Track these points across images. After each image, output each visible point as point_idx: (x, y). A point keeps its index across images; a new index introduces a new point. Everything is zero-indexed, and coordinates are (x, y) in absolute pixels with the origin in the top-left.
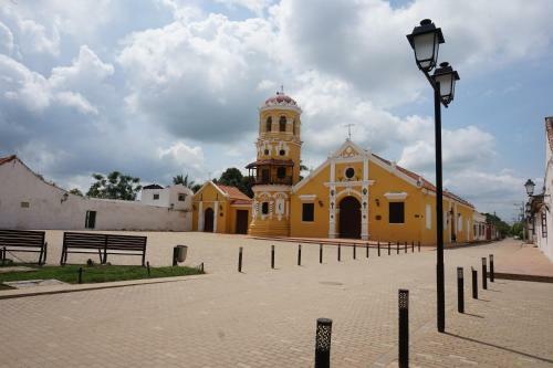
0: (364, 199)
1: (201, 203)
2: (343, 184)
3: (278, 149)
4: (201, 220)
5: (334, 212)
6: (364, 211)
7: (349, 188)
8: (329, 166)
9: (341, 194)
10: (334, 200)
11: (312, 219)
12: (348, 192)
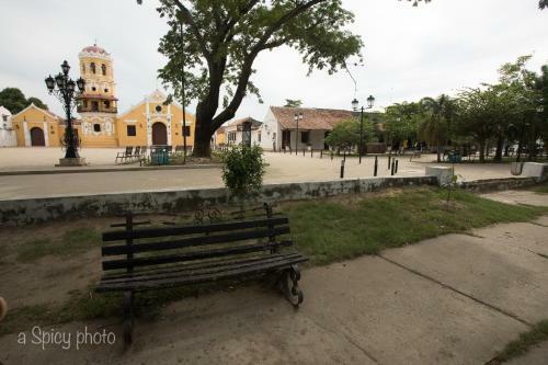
0: (168, 124)
1: (25, 124)
2: (154, 115)
3: (104, 87)
4: (28, 137)
5: (150, 130)
6: (168, 130)
7: (159, 117)
8: (145, 105)
9: (154, 121)
10: (150, 123)
11: (134, 134)
12: (159, 119)
